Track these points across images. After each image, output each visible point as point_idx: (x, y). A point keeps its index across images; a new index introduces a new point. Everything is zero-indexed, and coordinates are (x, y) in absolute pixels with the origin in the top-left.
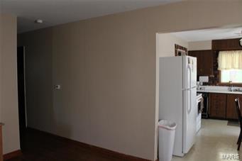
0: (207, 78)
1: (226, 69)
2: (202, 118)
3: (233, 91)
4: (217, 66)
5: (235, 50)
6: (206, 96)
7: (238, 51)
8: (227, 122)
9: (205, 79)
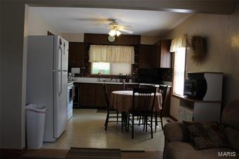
0: (79, 69)
1: (95, 62)
2: (73, 108)
3: (101, 81)
4: (88, 58)
5: (104, 45)
6: (78, 86)
7: (106, 46)
8: (96, 110)
9: (77, 70)
